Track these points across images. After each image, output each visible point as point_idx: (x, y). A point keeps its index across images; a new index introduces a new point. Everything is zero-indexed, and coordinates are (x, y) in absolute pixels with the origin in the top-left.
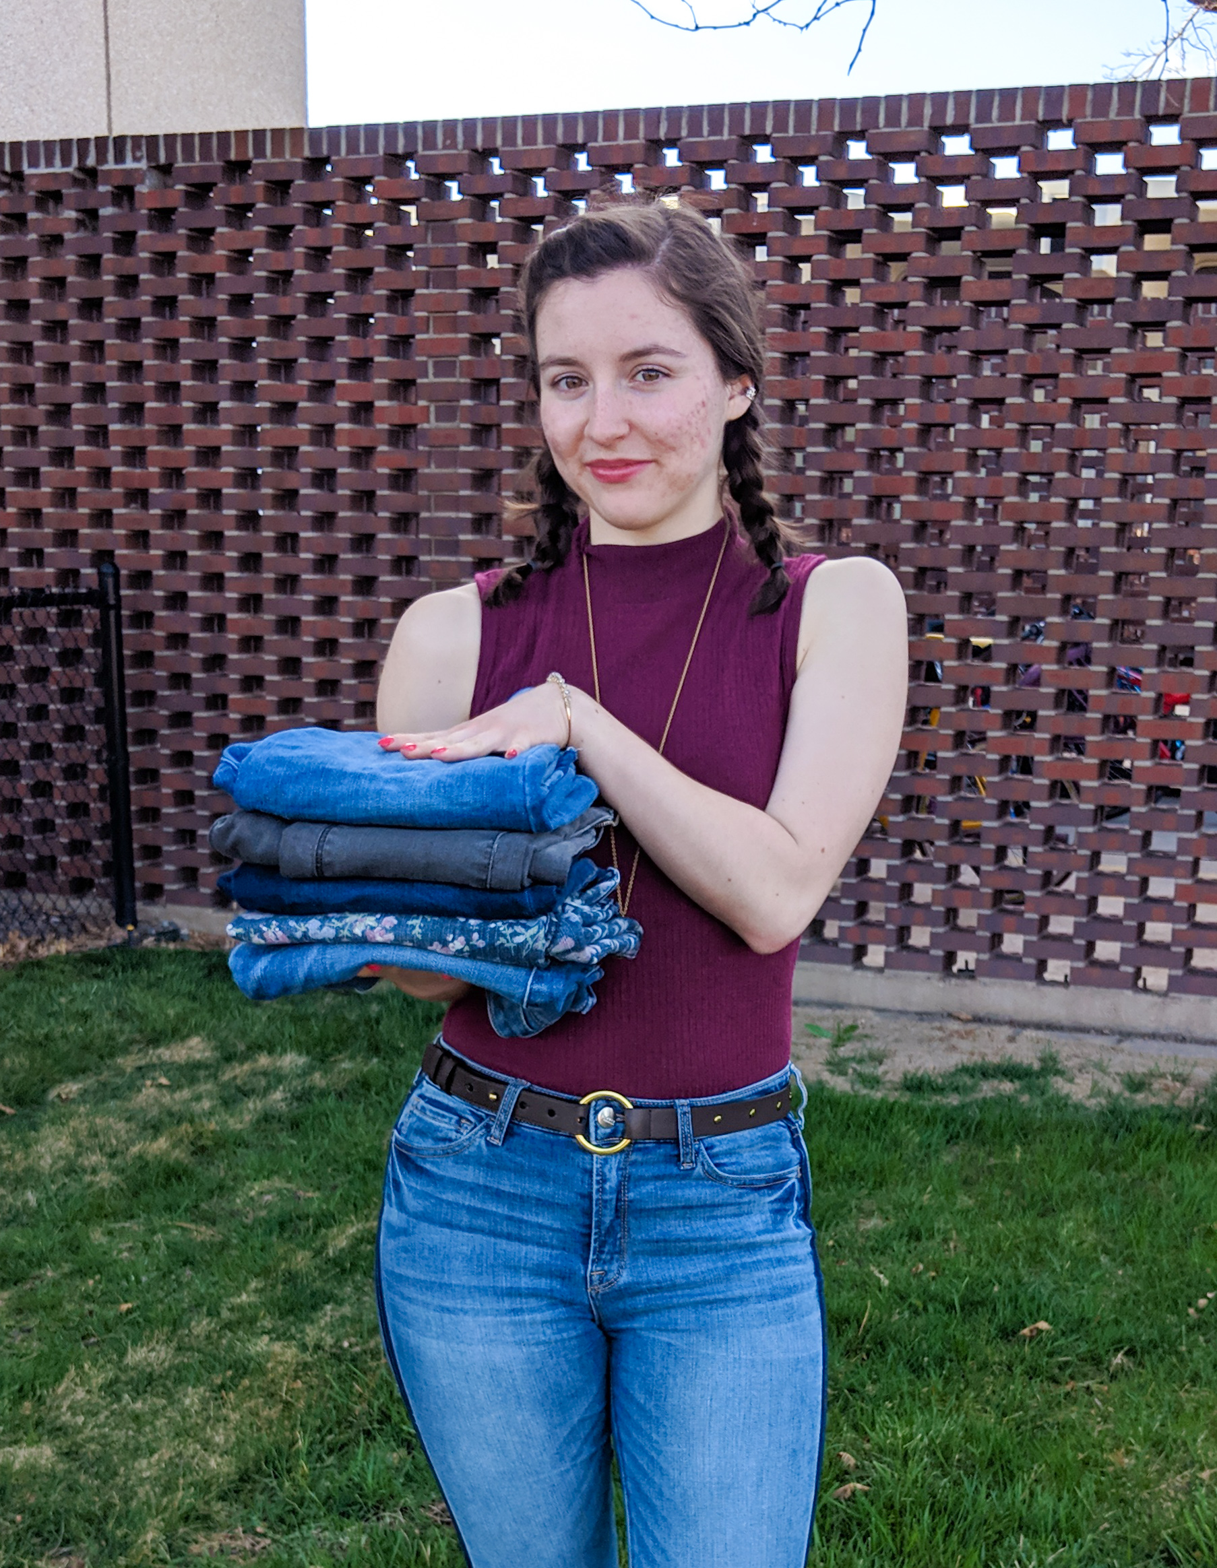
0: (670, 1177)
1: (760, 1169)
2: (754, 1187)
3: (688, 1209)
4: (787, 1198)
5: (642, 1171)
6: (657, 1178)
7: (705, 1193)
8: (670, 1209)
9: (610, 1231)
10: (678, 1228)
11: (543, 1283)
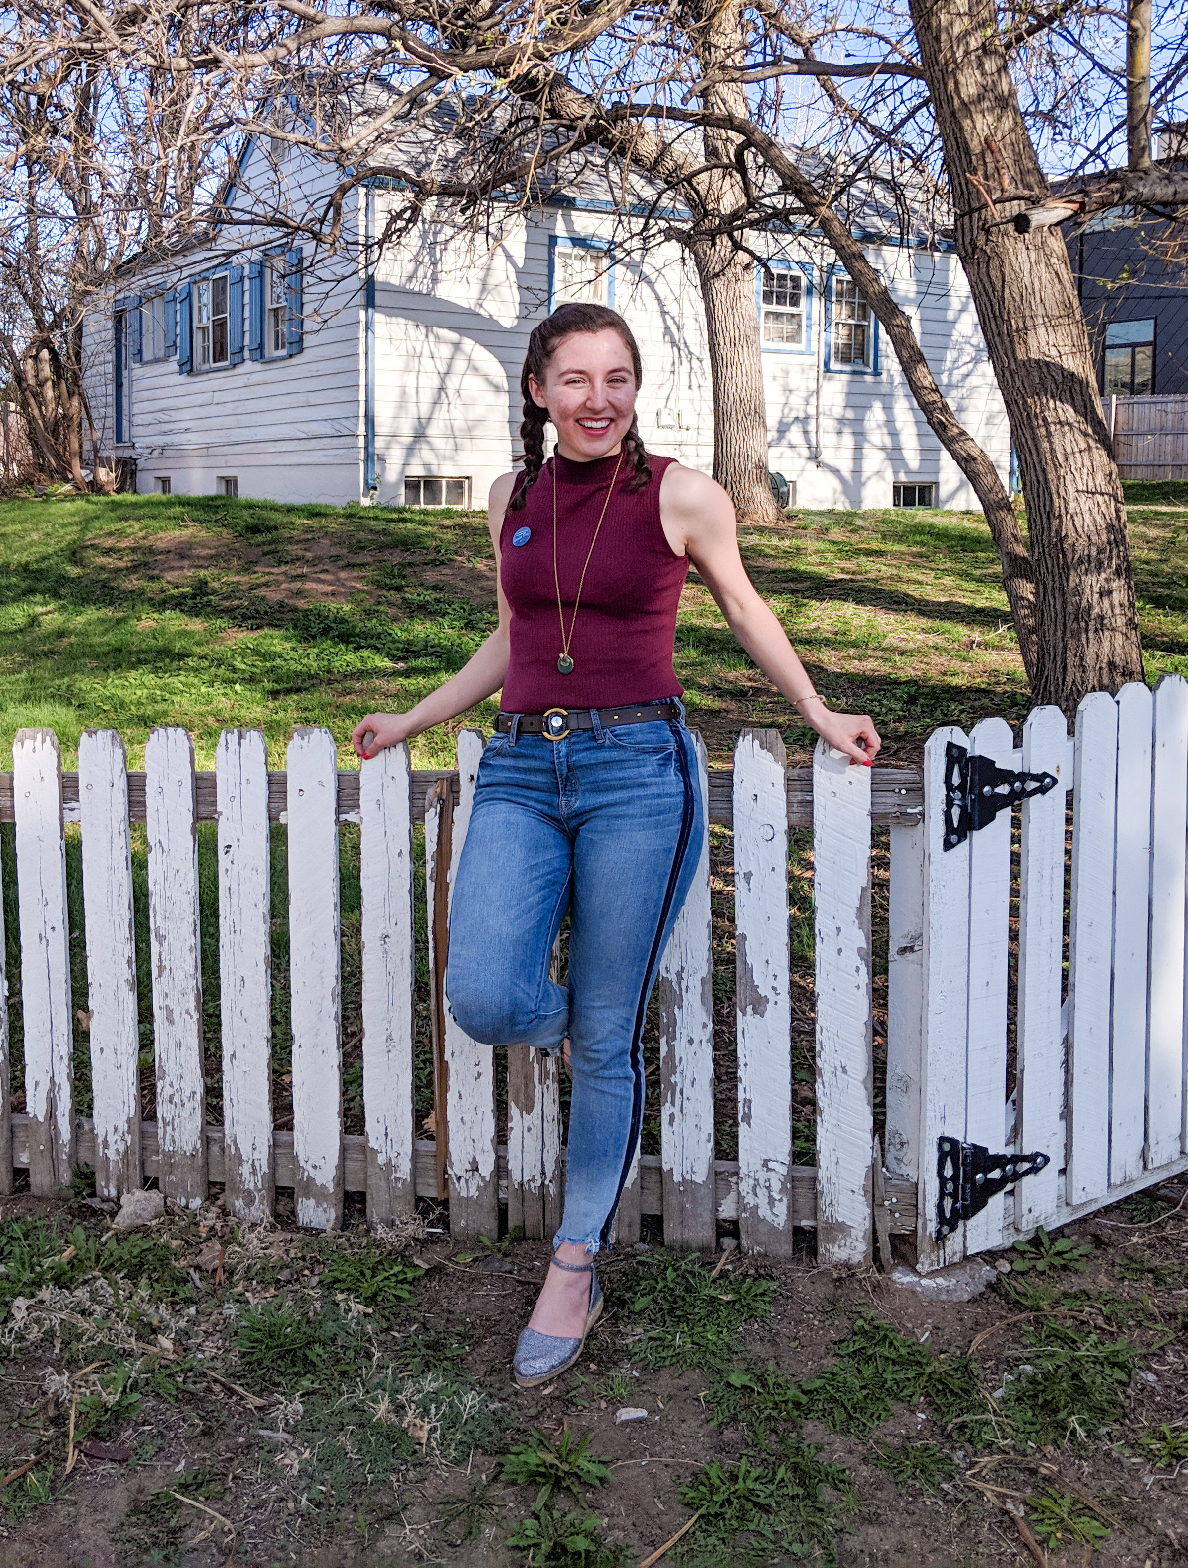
0: (594, 748)
1: (647, 742)
2: (645, 752)
3: (606, 764)
4: (668, 757)
5: (578, 747)
6: (587, 749)
7: (615, 755)
8: (597, 764)
9: (567, 779)
10: (603, 775)
11: (540, 807)
